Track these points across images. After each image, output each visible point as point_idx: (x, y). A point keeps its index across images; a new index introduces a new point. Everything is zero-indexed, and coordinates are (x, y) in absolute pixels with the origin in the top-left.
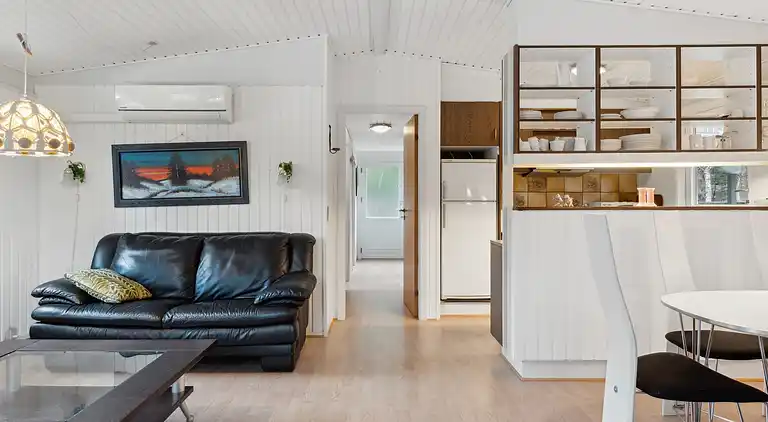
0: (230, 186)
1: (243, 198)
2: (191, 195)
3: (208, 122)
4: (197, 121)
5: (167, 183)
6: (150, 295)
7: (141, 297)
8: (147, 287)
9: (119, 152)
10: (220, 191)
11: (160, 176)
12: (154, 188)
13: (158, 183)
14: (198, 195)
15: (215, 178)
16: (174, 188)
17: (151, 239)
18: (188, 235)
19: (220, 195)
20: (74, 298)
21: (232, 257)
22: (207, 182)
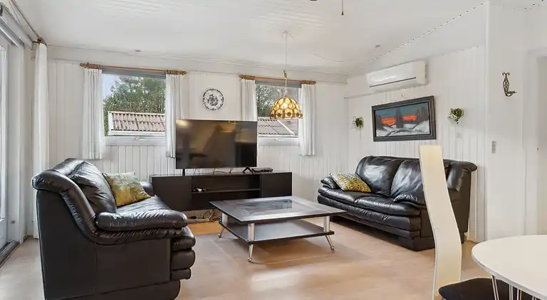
0: (425, 127)
1: (432, 135)
2: (406, 133)
3: (409, 87)
4: (403, 87)
5: (394, 126)
6: (369, 190)
7: (363, 190)
8: (370, 186)
9: (375, 109)
10: (420, 131)
11: (390, 123)
12: (390, 130)
13: (390, 127)
14: (409, 134)
15: (417, 122)
16: (398, 130)
17: (382, 160)
18: (396, 158)
19: (421, 133)
20: (332, 185)
21: (410, 174)
22: (413, 125)
